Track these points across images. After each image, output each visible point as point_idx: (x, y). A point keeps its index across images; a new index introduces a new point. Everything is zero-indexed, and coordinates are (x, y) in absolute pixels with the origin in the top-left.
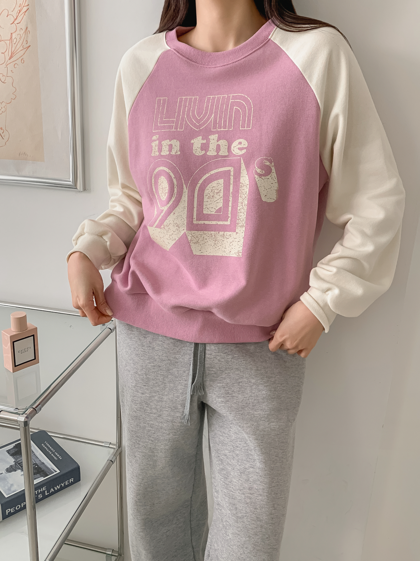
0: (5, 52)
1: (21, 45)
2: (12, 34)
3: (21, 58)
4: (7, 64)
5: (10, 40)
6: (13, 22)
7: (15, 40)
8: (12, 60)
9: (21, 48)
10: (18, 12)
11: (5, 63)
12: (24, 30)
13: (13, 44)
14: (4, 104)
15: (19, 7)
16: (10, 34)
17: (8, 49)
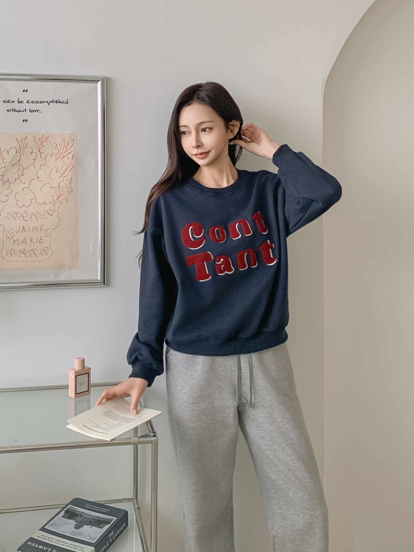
0: (53, 195)
1: (66, 190)
2: (59, 183)
3: (66, 199)
4: (55, 203)
5: (58, 187)
6: (61, 176)
7: (62, 187)
8: (58, 200)
9: (67, 192)
10: (66, 169)
11: (53, 202)
12: (69, 180)
13: (60, 190)
14: (50, 230)
15: (66, 166)
16: (58, 184)
17: (56, 193)
